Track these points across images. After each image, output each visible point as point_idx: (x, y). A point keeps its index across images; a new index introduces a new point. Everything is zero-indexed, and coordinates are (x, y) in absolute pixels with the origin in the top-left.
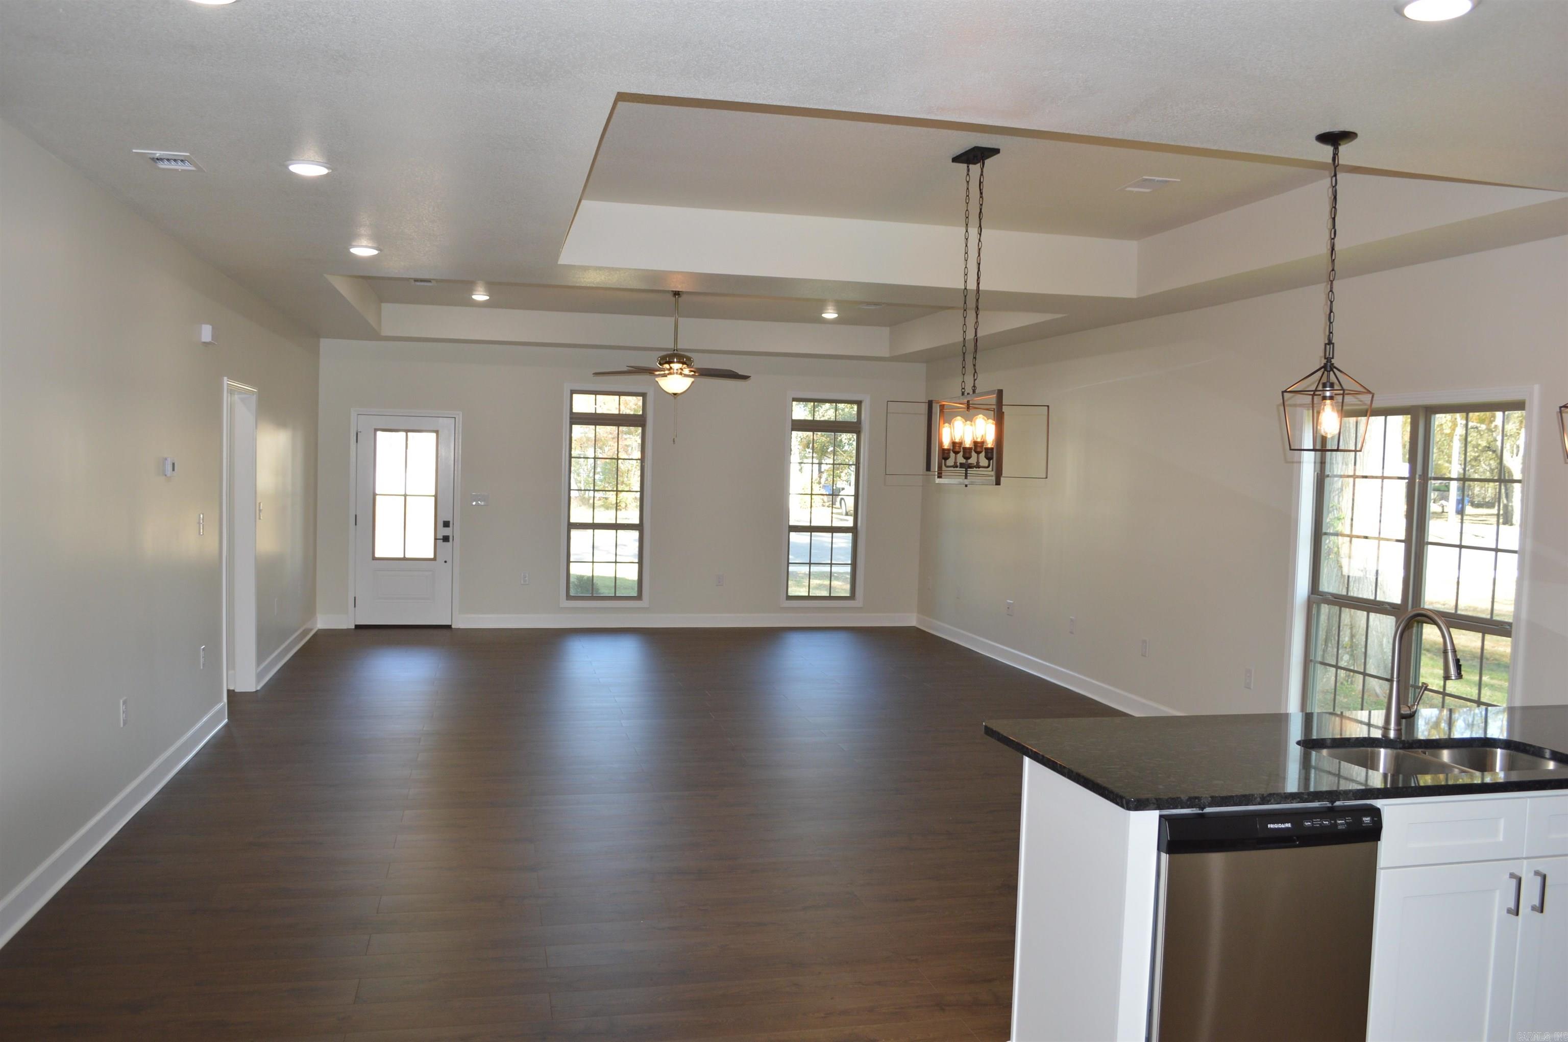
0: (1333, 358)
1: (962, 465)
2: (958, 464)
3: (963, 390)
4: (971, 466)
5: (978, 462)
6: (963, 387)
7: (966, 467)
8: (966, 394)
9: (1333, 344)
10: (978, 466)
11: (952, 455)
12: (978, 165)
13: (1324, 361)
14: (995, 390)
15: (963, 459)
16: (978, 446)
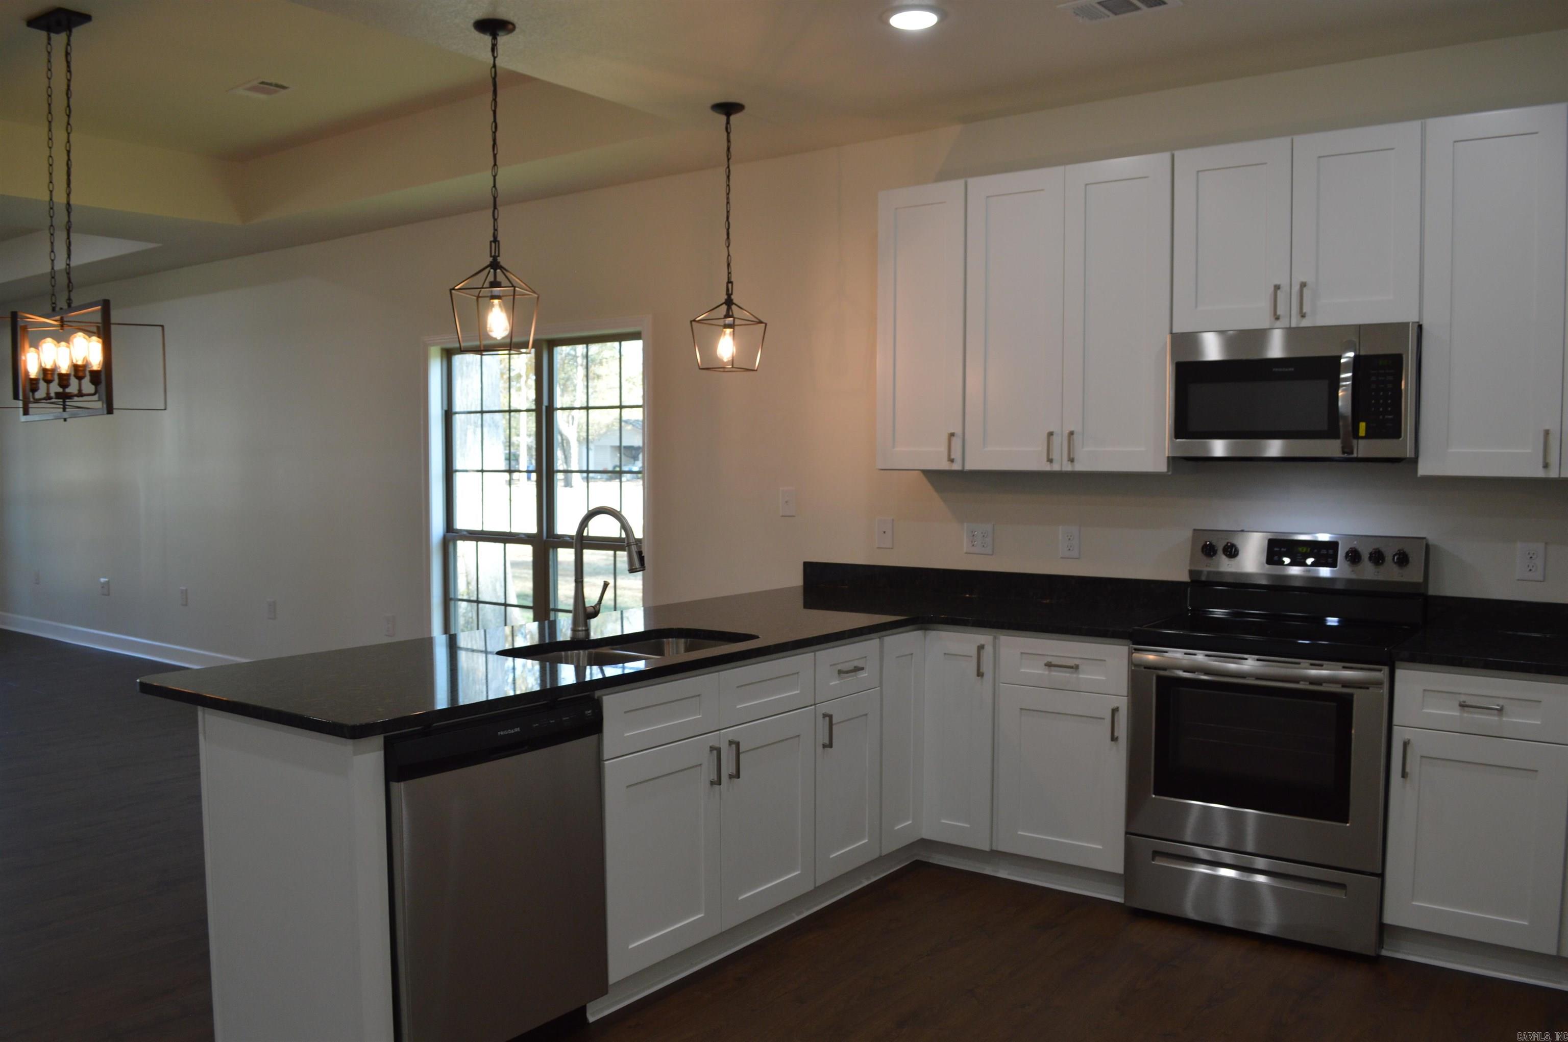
0: (499, 256)
1: (58, 395)
2: (53, 395)
3: (54, 305)
4: (69, 396)
5: (80, 390)
6: (54, 301)
7: (64, 397)
8: (57, 309)
9: (499, 241)
10: (80, 394)
11: (42, 385)
12: (63, 36)
13: (491, 259)
14: (99, 301)
15: (58, 387)
16: (78, 370)
